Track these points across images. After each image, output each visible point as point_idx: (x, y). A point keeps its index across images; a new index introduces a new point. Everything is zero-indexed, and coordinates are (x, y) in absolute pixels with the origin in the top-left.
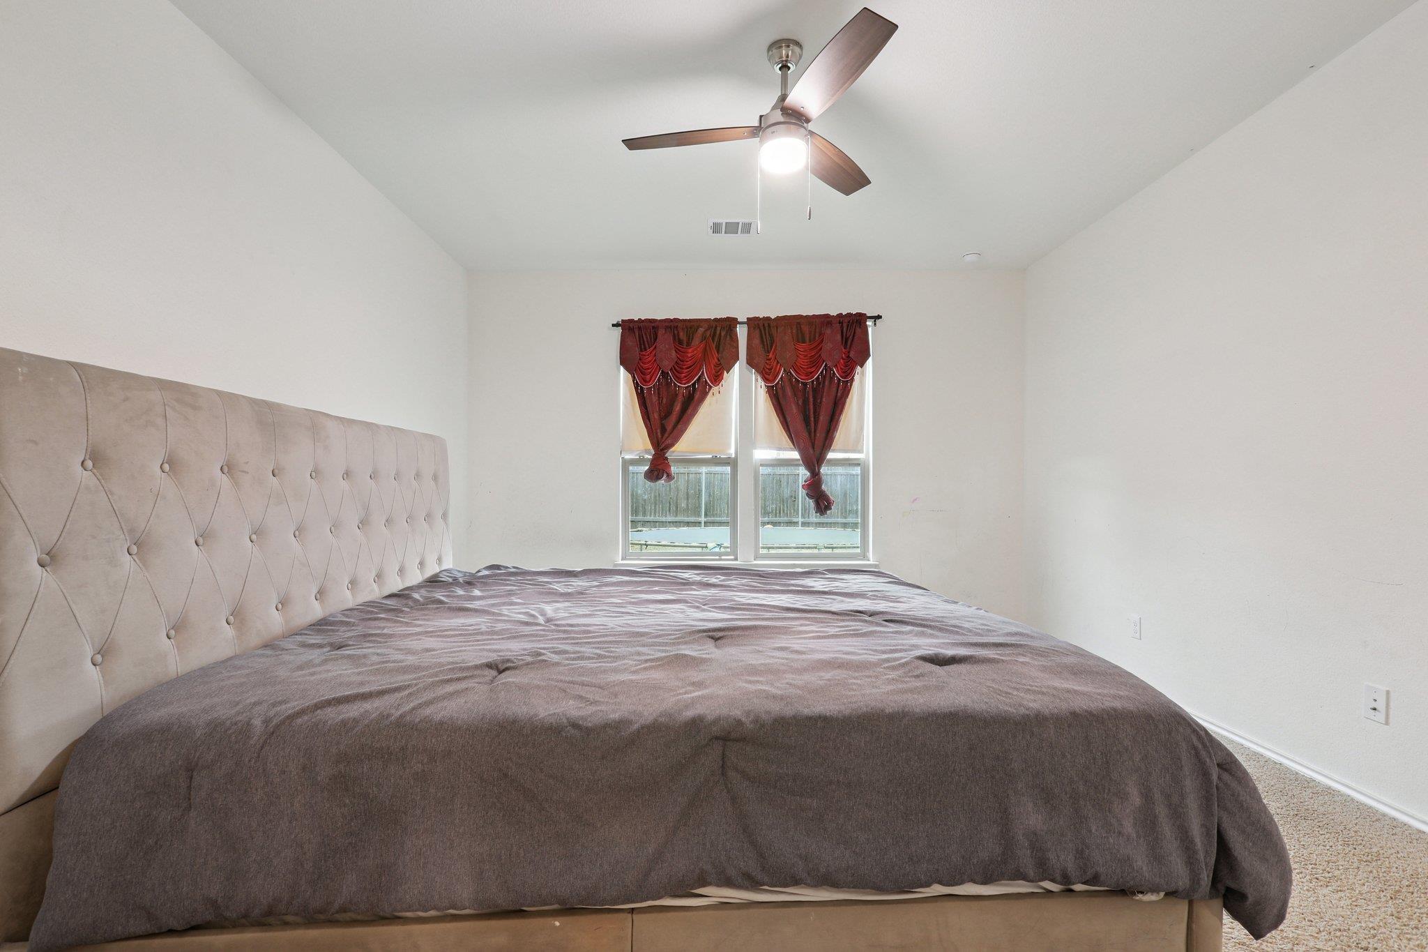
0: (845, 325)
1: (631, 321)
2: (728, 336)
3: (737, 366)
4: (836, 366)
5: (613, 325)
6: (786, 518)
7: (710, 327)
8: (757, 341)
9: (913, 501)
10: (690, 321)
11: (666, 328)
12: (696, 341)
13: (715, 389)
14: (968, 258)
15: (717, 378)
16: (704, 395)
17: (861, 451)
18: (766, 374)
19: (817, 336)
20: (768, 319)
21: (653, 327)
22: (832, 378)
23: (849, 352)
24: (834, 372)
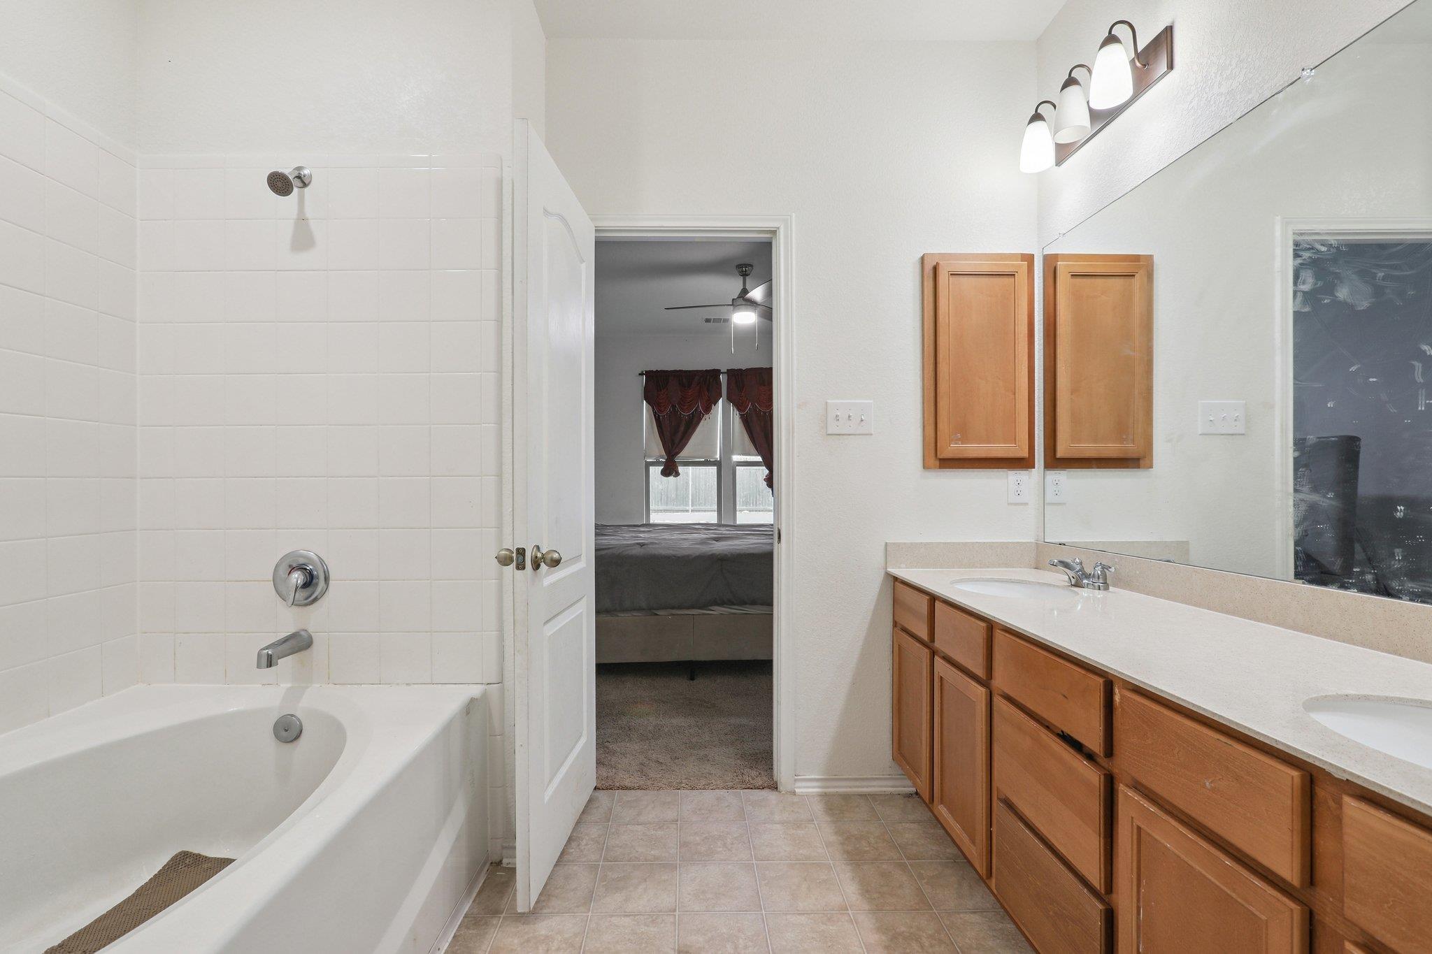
1: (652, 371)
2: (715, 381)
3: (721, 401)
5: (640, 374)
7: (703, 376)
8: (733, 385)
10: (690, 371)
11: (675, 376)
12: (694, 385)
13: (706, 416)
15: (708, 409)
16: (700, 420)
18: (739, 407)
20: (740, 370)
21: (666, 375)
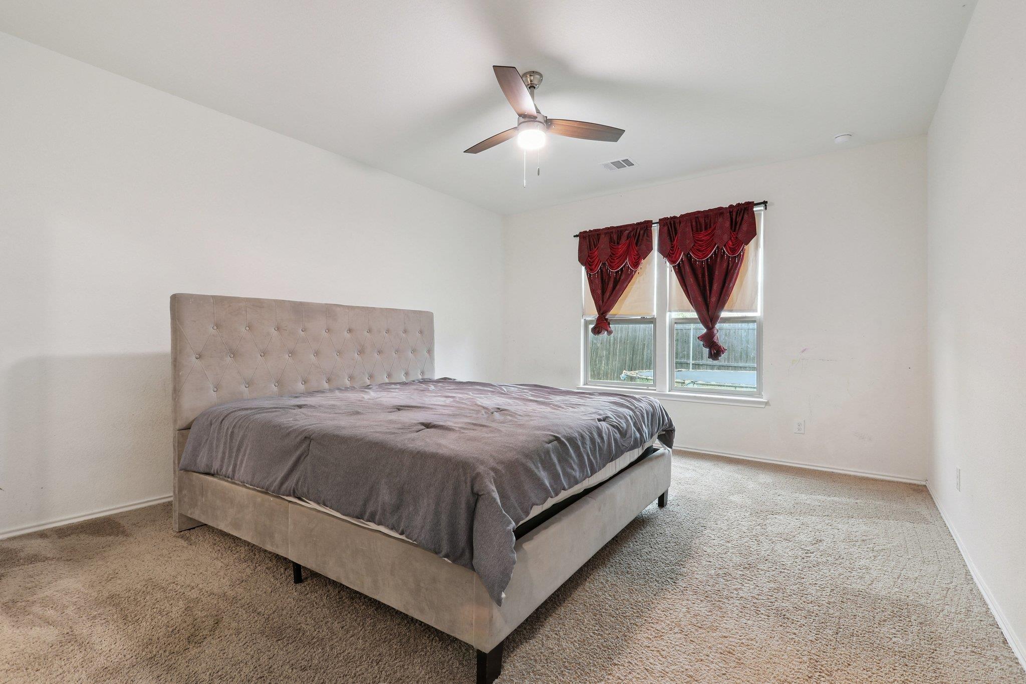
0: (734, 214)
1: (585, 232)
2: (646, 234)
3: (651, 254)
4: (725, 246)
5: (574, 236)
6: (701, 362)
7: (633, 229)
8: (665, 235)
9: (803, 352)
10: (621, 227)
11: (606, 234)
12: (623, 240)
13: (639, 272)
14: (840, 140)
15: (637, 264)
16: (628, 276)
17: (755, 311)
18: (672, 258)
19: (712, 224)
20: (675, 217)
21: (598, 235)
22: (723, 256)
23: (737, 234)
24: (724, 250)
